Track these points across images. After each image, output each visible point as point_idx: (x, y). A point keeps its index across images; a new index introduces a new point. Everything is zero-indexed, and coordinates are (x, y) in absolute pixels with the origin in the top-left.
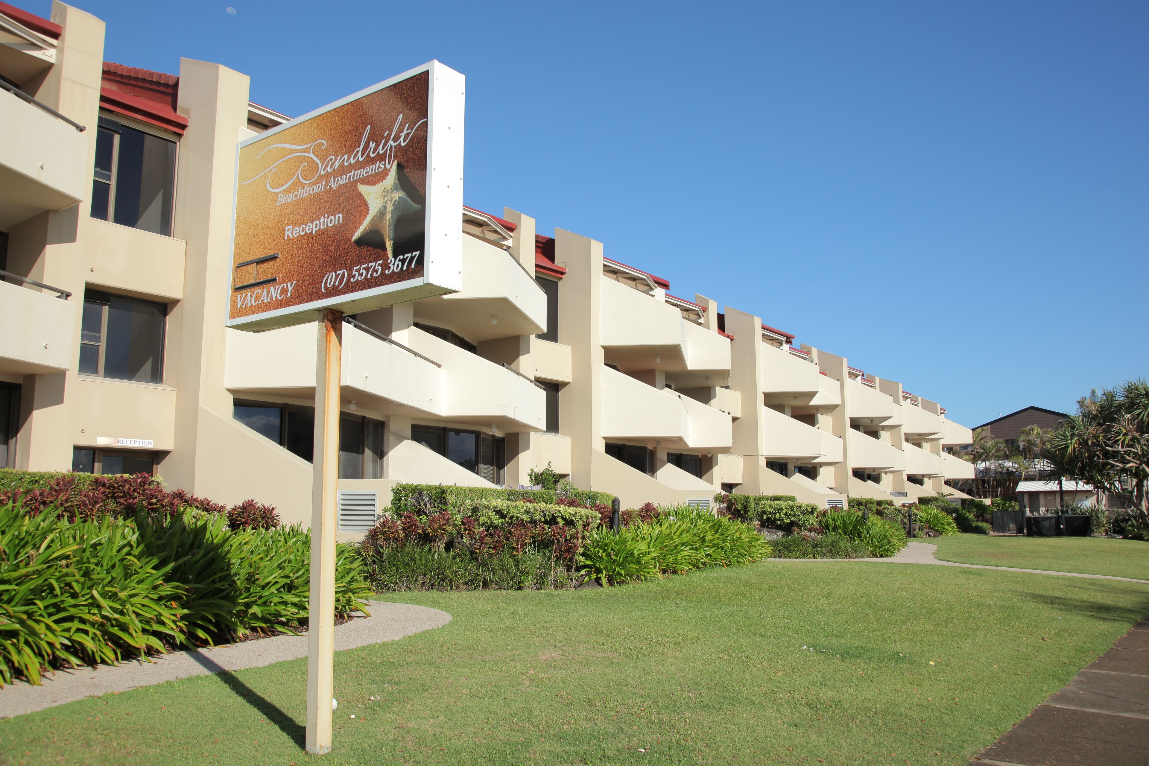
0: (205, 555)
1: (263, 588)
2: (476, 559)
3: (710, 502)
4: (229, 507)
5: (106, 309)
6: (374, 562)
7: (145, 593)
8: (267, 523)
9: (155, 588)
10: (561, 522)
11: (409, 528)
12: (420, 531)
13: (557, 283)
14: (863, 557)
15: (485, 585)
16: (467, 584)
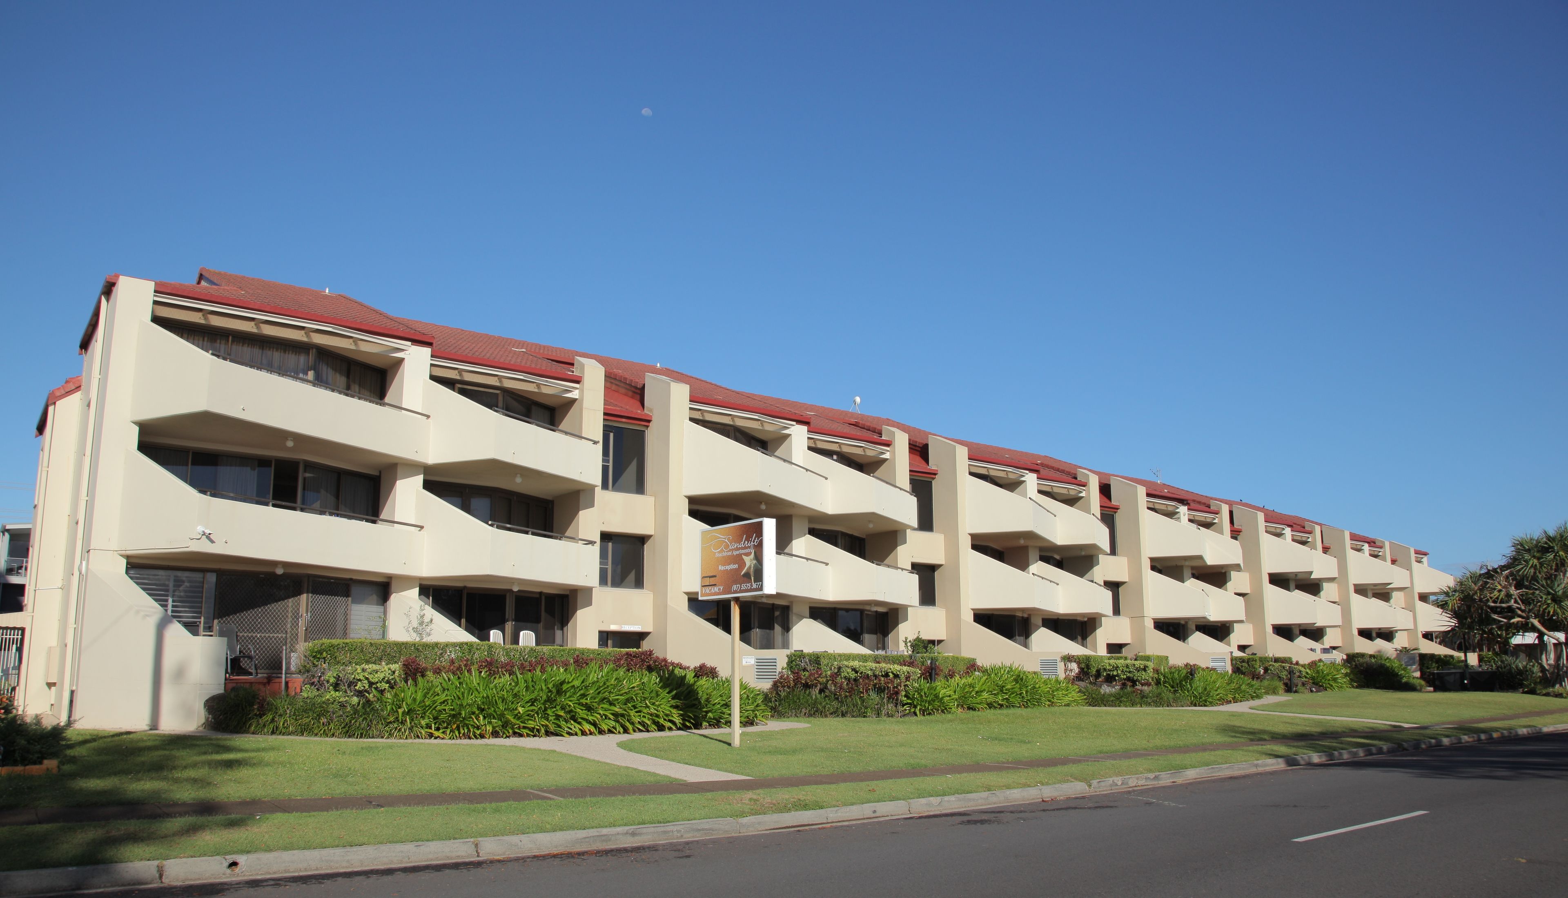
0: (687, 688)
1: (714, 705)
2: (837, 699)
3: (1058, 661)
4: (692, 667)
5: (610, 544)
6: (776, 701)
7: (665, 704)
8: (713, 675)
9: (669, 701)
10: (891, 675)
11: (797, 680)
12: (803, 682)
13: (931, 482)
14: (1183, 707)
15: (843, 715)
16: (832, 714)
